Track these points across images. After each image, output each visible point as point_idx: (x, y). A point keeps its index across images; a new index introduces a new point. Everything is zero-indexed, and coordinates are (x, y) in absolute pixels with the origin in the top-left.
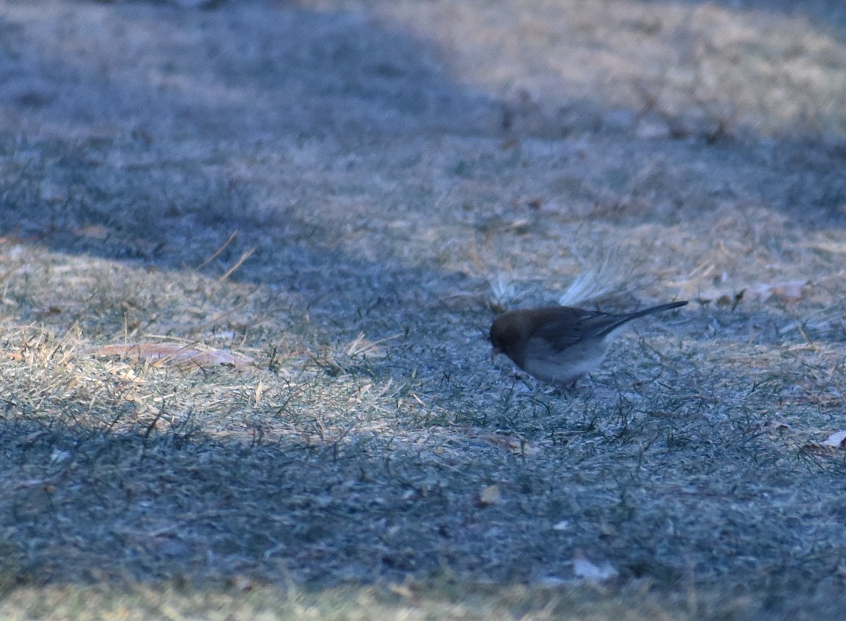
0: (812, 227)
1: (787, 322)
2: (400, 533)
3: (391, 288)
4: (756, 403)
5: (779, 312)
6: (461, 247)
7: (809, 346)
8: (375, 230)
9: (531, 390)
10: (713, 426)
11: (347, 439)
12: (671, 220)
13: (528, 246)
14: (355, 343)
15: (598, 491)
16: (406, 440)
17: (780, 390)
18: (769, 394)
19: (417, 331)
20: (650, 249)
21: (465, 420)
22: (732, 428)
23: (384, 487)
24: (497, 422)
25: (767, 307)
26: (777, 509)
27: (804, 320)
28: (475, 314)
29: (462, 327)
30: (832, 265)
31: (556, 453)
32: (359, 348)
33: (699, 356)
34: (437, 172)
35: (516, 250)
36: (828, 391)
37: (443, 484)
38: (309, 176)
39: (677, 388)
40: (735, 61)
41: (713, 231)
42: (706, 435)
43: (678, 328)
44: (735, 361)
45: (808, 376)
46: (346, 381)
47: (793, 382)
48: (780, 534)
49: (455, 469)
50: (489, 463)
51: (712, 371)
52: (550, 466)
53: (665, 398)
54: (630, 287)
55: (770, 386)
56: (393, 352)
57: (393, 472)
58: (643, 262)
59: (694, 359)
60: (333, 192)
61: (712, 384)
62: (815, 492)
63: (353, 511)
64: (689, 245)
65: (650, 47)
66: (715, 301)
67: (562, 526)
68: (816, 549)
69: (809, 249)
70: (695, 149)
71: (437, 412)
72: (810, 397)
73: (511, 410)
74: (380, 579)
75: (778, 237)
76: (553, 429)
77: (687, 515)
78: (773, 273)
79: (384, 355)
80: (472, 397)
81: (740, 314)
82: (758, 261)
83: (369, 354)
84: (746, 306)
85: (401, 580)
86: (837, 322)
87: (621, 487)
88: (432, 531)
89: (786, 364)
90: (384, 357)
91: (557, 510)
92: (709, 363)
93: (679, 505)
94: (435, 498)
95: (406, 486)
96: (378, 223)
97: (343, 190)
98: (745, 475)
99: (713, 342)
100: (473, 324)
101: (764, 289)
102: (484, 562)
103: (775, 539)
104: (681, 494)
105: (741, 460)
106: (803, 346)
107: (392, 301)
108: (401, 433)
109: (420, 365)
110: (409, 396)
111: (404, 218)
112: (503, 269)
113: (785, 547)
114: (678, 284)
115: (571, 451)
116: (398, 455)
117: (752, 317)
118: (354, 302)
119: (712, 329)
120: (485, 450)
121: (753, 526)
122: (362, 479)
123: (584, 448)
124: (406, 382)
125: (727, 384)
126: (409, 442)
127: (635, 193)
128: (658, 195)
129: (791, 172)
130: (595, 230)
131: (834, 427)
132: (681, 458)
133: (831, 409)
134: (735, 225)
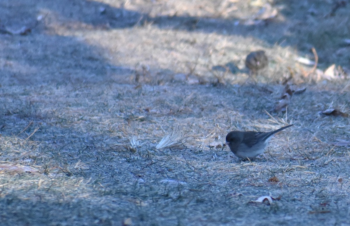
0: (253, 118)
3: (92, 142)
4: (230, 186)
6: (119, 126)
7: (251, 164)
8: (86, 120)
9: (144, 181)
10: (214, 195)
11: (74, 200)
12: (199, 116)
13: (144, 126)
14: (77, 164)
15: (170, 220)
16: (96, 200)
17: (240, 181)
18: (236, 182)
19: (101, 159)
20: (191, 127)
21: (119, 193)
22: (221, 195)
23: (86, 219)
24: (131, 193)
28: (124, 152)
29: (119, 157)
31: (153, 205)
32: (79, 165)
33: (209, 168)
34: (110, 97)
35: (140, 127)
36: (258, 181)
37: (110, 217)
38: (61, 99)
39: (200, 180)
40: (224, 55)
41: (215, 120)
42: (210, 198)
43: (201, 157)
44: (222, 170)
45: (251, 175)
46: (74, 178)
47: (245, 177)
49: (114, 212)
50: (128, 209)
51: (214, 173)
52: (151, 210)
53: (196, 184)
54: (183, 141)
55: (236, 179)
56: (91, 167)
57: (91, 213)
58: (188, 132)
59: (207, 169)
60: (70, 106)
61: (214, 179)
62: (253, 220)
64: (206, 125)
65: (192, 50)
66: (215, 147)
70: (209, 88)
71: (108, 190)
72: (251, 183)
73: (137, 189)
75: (239, 122)
76: (153, 196)
80: (122, 184)
81: (225, 152)
83: (83, 168)
84: (227, 149)
87: (178, 218)
89: (242, 171)
90: (88, 168)
92: (213, 171)
94: (107, 223)
95: (96, 218)
96: (87, 117)
97: (74, 105)
98: (225, 214)
99: (214, 163)
100: (122, 156)
104: (201, 221)
105: (224, 208)
106: (249, 164)
107: (92, 147)
108: (94, 198)
109: (102, 172)
111: (97, 116)
112: (135, 135)
114: (202, 140)
115: (160, 205)
116: (93, 206)
117: (229, 153)
118: (78, 148)
119: (214, 158)
120: (127, 204)
122: (79, 216)
123: (165, 203)
124: (97, 178)
125: (220, 178)
127: (185, 105)
128: (194, 106)
129: (245, 97)
130: (170, 119)
131: (260, 195)
132: (202, 207)
133: (259, 188)
134: (223, 117)
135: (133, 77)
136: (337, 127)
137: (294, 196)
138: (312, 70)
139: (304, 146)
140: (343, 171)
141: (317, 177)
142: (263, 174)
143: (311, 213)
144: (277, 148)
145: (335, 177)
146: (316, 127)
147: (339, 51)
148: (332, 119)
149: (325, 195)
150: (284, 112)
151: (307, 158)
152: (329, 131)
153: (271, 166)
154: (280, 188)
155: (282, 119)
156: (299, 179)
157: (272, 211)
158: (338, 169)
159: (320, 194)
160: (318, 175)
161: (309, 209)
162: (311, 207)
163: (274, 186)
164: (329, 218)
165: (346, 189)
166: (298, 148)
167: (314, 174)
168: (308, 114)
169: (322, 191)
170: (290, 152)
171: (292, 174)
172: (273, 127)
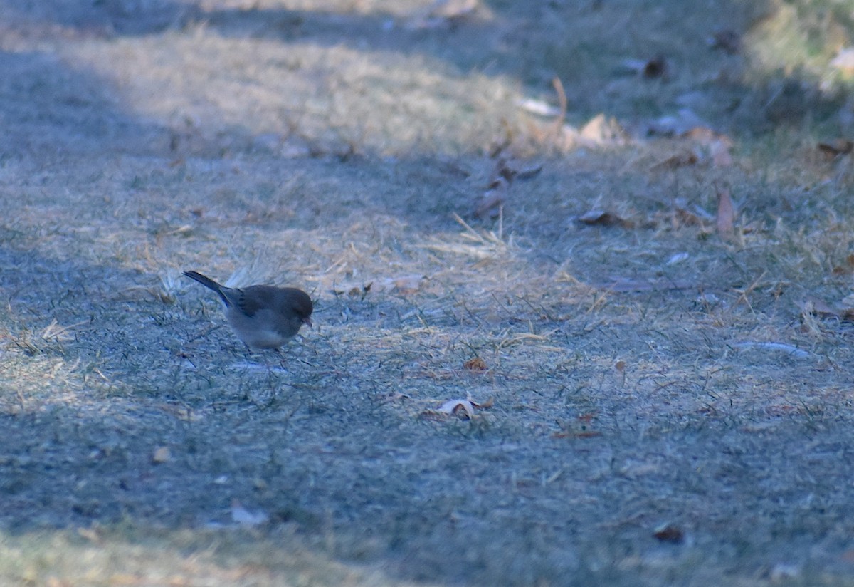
0: (427, 231)
1: (407, 310)
2: (88, 487)
3: (79, 283)
4: (382, 377)
5: (401, 302)
6: (136, 248)
7: (426, 330)
8: (65, 235)
9: (195, 367)
10: (346, 396)
11: (43, 408)
12: (311, 225)
13: (192, 247)
14: (49, 328)
15: (252, 451)
16: (91, 409)
17: (402, 366)
18: (393, 369)
19: (101, 318)
20: (293, 250)
21: (140, 392)
22: (362, 398)
23: (73, 449)
24: (167, 393)
25: (390, 297)
26: (400, 465)
27: (421, 308)
28: (148, 304)
29: (138, 315)
30: (444, 262)
31: (216, 419)
32: (53, 332)
33: (334, 338)
34: (116, 186)
35: (182, 251)
36: (441, 367)
37: (123, 445)
38: (11, 189)
39: (316, 365)
40: (363, 93)
41: (345, 234)
42: (340, 404)
44: (364, 342)
45: (425, 355)
46: (42, 360)
47: (413, 360)
48: (403, 486)
49: (132, 433)
50: (160, 428)
51: (345, 350)
52: (212, 430)
53: (307, 373)
55: (394, 363)
56: (80, 335)
57: (81, 436)
58: (287, 260)
59: (330, 341)
60: (30, 203)
61: (346, 362)
62: (432, 452)
63: (48, 468)
64: (325, 245)
65: (291, 81)
66: (347, 293)
67: (221, 480)
68: (433, 499)
69: (425, 249)
70: (330, 166)
71: (118, 386)
72: (426, 372)
73: (179, 384)
74: (71, 525)
75: (399, 240)
76: (214, 400)
77: (325, 471)
78: (395, 269)
79: (73, 338)
80: (146, 373)
81: (368, 303)
82: (383, 259)
83: (60, 337)
84: (373, 297)
85: (88, 525)
86: (449, 310)
87: (271, 447)
88: (113, 484)
89: (407, 345)
91: (217, 467)
92: (342, 344)
93: (318, 463)
94: (116, 458)
95: (92, 447)
96: (67, 228)
97: (38, 201)
98: (373, 438)
99: (346, 327)
100: (147, 312)
101: (388, 283)
102: (157, 510)
103: (398, 490)
104: (321, 453)
105: (369, 425)
106: (421, 330)
107: (79, 293)
108: (88, 403)
109: (103, 347)
110: (94, 372)
111: (89, 224)
112: (171, 266)
113: (407, 497)
114: (316, 278)
115: (229, 418)
116: (85, 421)
117: (378, 306)
118: (48, 294)
119: (345, 316)
120: (157, 416)
121: (381, 480)
122: (56, 441)
123: (240, 414)
124: (92, 361)
125: (358, 361)
126: (94, 411)
127: (281, 203)
128: (300, 205)
129: (410, 185)
130: (248, 233)
131: (447, 396)
132: (321, 423)
133: (444, 382)
134: (363, 229)
135: (165, 140)
136: (611, 251)
137: (521, 400)
138: (552, 126)
139: (539, 290)
140: (625, 346)
141: (568, 358)
142: (453, 352)
143: (558, 436)
144: (482, 295)
145: (609, 360)
146: (565, 249)
147: (613, 86)
148: (600, 232)
149: (587, 398)
150: (495, 218)
151: (547, 319)
152: (592, 259)
153: (468, 336)
154: (489, 382)
155: (492, 233)
156: (531, 363)
157: (474, 432)
158: (616, 341)
159: (577, 395)
160: (571, 354)
161: (554, 429)
162: (557, 423)
163: (477, 379)
164: (600, 447)
165: (634, 385)
166: (526, 295)
167: (563, 352)
168: (548, 222)
169: (581, 388)
170: (509, 304)
171: (515, 353)
172: (473, 250)
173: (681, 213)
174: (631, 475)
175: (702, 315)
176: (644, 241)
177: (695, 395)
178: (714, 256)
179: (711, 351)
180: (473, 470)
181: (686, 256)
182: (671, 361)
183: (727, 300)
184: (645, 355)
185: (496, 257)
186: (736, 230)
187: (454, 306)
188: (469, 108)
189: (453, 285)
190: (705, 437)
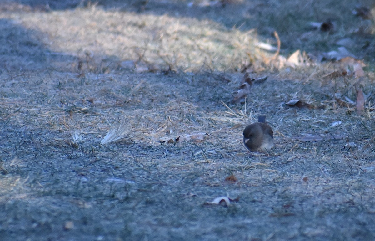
0: (208, 110)
1: (197, 150)
3: (30, 137)
4: (183, 185)
5: (194, 147)
6: (59, 119)
7: (206, 161)
8: (23, 112)
9: (88, 180)
10: (165, 195)
11: (10, 202)
12: (149, 107)
13: (88, 119)
14: (14, 161)
15: (116, 224)
16: (34, 202)
17: (194, 180)
18: (189, 181)
19: (40, 155)
20: (140, 119)
21: (59, 193)
22: (173, 196)
23: (24, 223)
24: (73, 194)
25: (189, 144)
26: (191, 231)
27: (204, 149)
28: (65, 148)
29: (59, 154)
30: (216, 126)
31: (98, 207)
33: (160, 165)
34: (49, 87)
35: (83, 120)
36: (214, 180)
37: (50, 220)
39: (150, 179)
40: (177, 39)
41: (166, 112)
43: (151, 153)
44: (174, 167)
45: (206, 174)
46: (10, 177)
47: (199, 176)
49: (55, 214)
50: (69, 211)
51: (165, 172)
52: (96, 213)
53: (145, 183)
54: (131, 136)
55: (190, 178)
56: (29, 164)
57: (28, 216)
58: (136, 125)
59: (157, 167)
60: (5, 96)
61: (165, 178)
62: (208, 224)
63: (11, 232)
64: (156, 117)
65: (141, 34)
66: (167, 142)
67: (100, 238)
69: (207, 119)
70: (159, 77)
71: (48, 190)
72: (206, 183)
73: (79, 189)
75: (193, 114)
76: (97, 197)
77: (153, 234)
78: (192, 130)
79: (26, 166)
80: (63, 183)
81: (177, 147)
82: (185, 124)
83: (20, 165)
84: (180, 144)
86: (218, 151)
87: (126, 222)
89: (197, 169)
91: (98, 231)
92: (164, 168)
93: (150, 230)
94: (46, 227)
95: (34, 221)
96: (24, 109)
97: (9, 95)
98: (178, 217)
99: (166, 159)
100: (64, 152)
101: (187, 137)
104: (151, 225)
105: (176, 210)
106: (204, 161)
107: (30, 142)
108: (32, 199)
109: (41, 170)
110: (36, 183)
111: (35, 107)
112: (77, 129)
114: (151, 134)
115: (105, 206)
116: (31, 208)
117: (182, 149)
118: (14, 143)
119: (165, 154)
120: (68, 206)
121: (181, 238)
122: (15, 219)
123: (111, 205)
124: (35, 177)
125: (171, 177)
127: (133, 96)
128: (143, 97)
129: (200, 87)
130: (117, 111)
131: (216, 195)
132: (151, 209)
133: (215, 188)
134: (176, 109)
135: (75, 64)
136: (302, 120)
137: (254, 197)
138: (274, 56)
140: (308, 169)
141: (279, 175)
142: (220, 172)
143: (272, 215)
144: (235, 143)
145: (300, 176)
146: (279, 120)
147: (304, 36)
148: (296, 111)
149: (288, 196)
150: (243, 104)
151: (268, 155)
152: (292, 124)
153: (228, 164)
154: (238, 188)
155: (241, 111)
156: (260, 178)
157: (229, 214)
158: (304, 166)
159: (283, 194)
160: (280, 173)
161: (271, 212)
162: (272, 209)
163: (232, 186)
164: (293, 221)
165: (312, 189)
167: (276, 172)
168: (270, 105)
169: (285, 191)
171: (252, 173)
172: (231, 120)
173: (338, 101)
174: (309, 235)
175: (348, 153)
176: (319, 115)
177: (343, 194)
178: (354, 123)
179: (352, 172)
180: (229, 233)
181: (340, 123)
182: (331, 177)
183: (361, 145)
184: (318, 174)
185: (243, 123)
186: (366, 109)
187: (221, 149)
188: (231, 47)
189: (221, 138)
190: (347, 216)
